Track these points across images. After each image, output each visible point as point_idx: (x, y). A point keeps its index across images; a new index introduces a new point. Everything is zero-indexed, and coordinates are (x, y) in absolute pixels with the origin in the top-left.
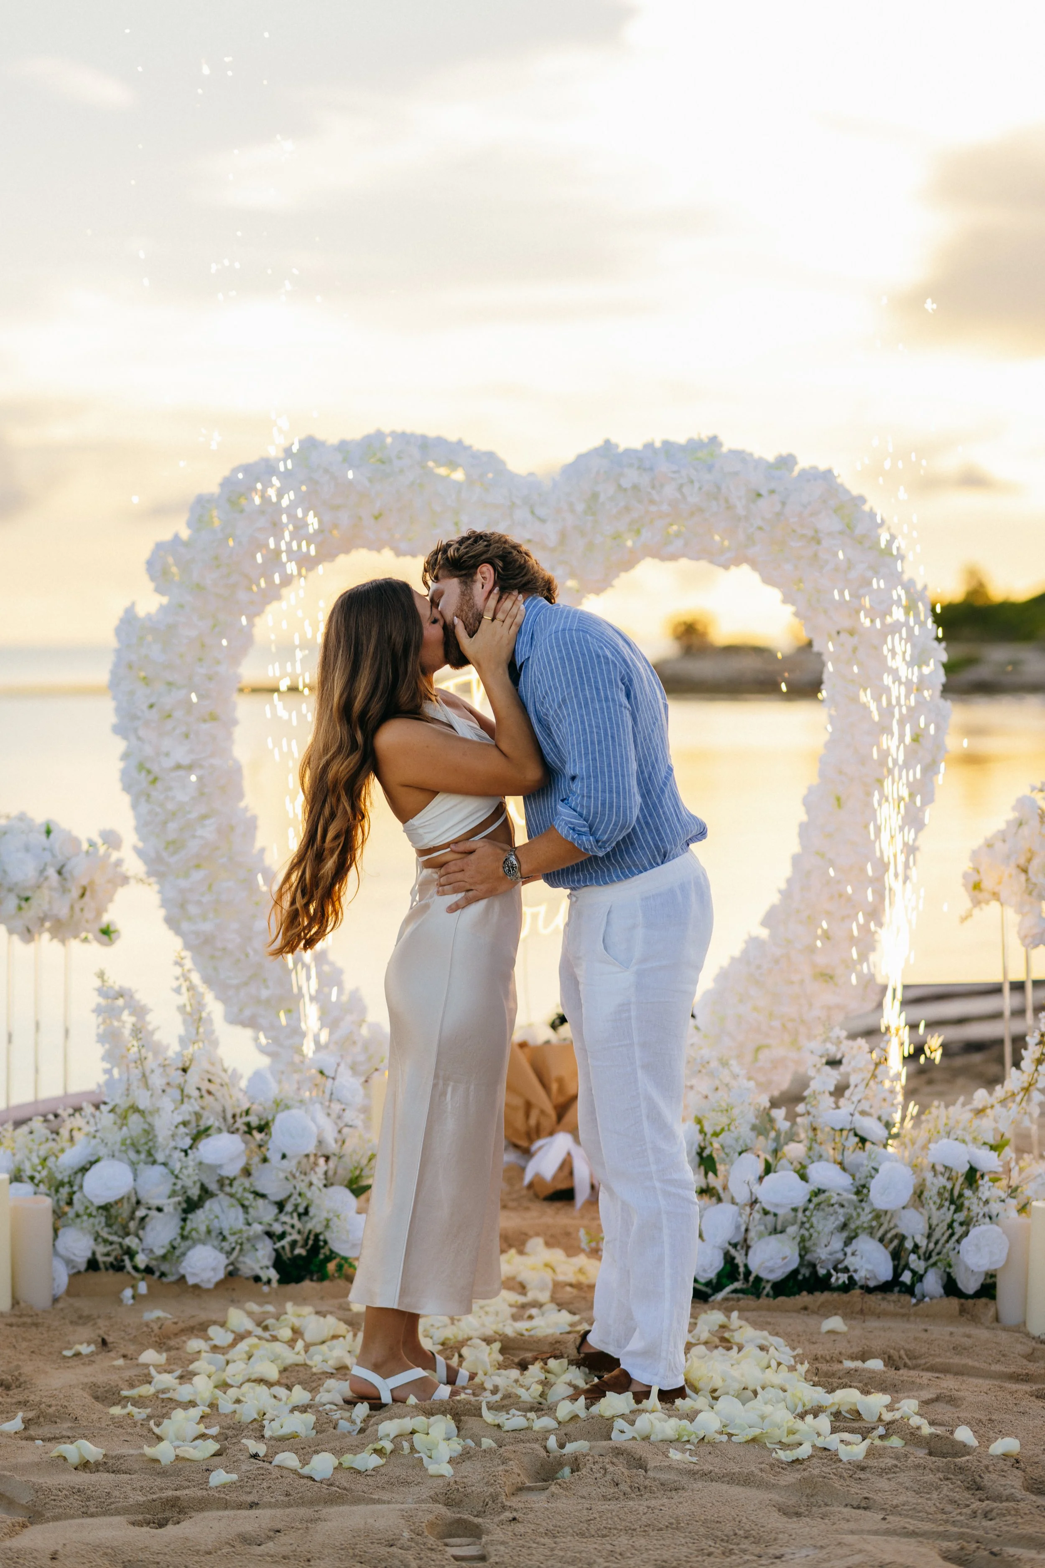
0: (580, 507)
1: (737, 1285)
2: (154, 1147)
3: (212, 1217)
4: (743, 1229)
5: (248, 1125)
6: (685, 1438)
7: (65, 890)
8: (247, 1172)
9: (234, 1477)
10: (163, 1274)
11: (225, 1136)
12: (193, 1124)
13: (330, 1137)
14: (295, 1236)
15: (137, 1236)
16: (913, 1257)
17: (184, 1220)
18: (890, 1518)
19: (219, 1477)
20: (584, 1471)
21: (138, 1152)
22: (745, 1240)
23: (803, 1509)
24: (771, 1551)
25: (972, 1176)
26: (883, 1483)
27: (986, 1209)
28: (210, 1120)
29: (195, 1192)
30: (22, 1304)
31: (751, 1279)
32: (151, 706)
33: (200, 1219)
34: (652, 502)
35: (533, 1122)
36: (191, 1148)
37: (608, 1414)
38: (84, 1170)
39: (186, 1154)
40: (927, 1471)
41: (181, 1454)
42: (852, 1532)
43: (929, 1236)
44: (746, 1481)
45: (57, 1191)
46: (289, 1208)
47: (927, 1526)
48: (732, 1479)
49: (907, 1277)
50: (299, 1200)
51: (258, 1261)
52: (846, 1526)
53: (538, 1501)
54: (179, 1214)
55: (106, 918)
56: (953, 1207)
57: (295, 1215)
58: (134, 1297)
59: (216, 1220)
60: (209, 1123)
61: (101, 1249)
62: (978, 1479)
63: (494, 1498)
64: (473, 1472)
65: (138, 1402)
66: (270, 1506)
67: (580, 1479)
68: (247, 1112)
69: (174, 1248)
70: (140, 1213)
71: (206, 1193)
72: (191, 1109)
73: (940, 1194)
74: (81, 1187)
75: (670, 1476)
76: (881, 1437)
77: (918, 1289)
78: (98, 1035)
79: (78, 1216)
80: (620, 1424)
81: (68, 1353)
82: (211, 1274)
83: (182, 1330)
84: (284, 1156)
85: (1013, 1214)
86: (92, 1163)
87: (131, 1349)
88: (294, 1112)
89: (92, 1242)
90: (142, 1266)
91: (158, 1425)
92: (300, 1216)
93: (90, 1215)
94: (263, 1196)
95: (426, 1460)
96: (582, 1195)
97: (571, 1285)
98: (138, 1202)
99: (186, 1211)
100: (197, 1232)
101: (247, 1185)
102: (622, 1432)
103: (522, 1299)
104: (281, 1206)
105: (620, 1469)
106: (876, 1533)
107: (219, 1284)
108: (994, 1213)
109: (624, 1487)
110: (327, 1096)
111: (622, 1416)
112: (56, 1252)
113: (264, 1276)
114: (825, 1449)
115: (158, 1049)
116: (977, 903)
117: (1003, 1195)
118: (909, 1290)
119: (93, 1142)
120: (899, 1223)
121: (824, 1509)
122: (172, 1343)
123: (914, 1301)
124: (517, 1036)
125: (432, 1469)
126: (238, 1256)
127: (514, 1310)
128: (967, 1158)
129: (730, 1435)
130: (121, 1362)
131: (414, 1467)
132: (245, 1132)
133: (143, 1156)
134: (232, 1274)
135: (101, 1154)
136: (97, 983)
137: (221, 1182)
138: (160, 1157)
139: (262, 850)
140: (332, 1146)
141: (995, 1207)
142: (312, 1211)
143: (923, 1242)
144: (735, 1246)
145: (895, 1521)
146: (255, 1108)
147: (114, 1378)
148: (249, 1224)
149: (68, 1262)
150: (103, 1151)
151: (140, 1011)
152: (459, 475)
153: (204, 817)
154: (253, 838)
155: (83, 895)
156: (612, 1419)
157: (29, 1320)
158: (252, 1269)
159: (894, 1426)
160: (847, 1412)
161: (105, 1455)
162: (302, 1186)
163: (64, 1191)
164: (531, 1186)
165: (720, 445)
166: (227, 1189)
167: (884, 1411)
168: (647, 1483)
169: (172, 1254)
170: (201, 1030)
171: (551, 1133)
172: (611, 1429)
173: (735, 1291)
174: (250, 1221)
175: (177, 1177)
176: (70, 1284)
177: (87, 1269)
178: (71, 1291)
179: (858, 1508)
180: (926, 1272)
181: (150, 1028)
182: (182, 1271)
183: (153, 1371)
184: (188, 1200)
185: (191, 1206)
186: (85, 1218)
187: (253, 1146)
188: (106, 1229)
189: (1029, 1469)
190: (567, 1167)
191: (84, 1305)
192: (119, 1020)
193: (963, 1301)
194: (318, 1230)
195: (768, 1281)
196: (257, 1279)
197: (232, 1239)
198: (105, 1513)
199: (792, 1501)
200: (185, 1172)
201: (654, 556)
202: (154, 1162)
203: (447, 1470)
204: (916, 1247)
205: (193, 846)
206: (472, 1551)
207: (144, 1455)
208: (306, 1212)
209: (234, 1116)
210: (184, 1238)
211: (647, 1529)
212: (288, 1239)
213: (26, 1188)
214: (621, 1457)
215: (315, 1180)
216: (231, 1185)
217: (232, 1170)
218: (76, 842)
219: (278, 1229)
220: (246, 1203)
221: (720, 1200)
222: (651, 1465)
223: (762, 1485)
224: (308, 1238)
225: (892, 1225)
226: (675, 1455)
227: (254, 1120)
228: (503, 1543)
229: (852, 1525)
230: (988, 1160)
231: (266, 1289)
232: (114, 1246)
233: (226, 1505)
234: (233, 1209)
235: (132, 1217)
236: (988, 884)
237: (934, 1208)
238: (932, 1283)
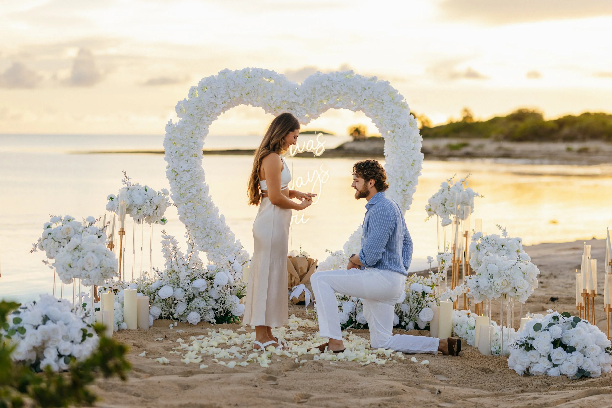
0: (310, 92)
1: (352, 325)
2: (179, 283)
3: (197, 303)
4: (355, 308)
5: (207, 277)
6: (334, 360)
7: (152, 207)
8: (207, 291)
9: (207, 366)
10: (181, 320)
11: (201, 280)
12: (191, 276)
13: (232, 280)
14: (221, 310)
15: (174, 309)
16: (405, 317)
17: (188, 304)
18: (390, 377)
19: (203, 366)
20: (305, 366)
21: (174, 284)
22: (355, 312)
23: (366, 375)
24: (356, 383)
25: (424, 294)
26: (390, 370)
27: (427, 304)
28: (195, 275)
29: (191, 296)
30: (140, 327)
31: (357, 323)
32: (177, 152)
33: (193, 304)
34: (332, 91)
35: (293, 281)
36: (190, 283)
37: (313, 353)
38: (158, 289)
39: (189, 285)
40: (402, 367)
41: (192, 361)
42: (379, 379)
43: (410, 312)
44: (351, 369)
45: (150, 295)
46: (219, 301)
47: (400, 379)
48: (347, 368)
49: (403, 323)
50: (223, 299)
51: (210, 317)
52: (377, 378)
53: (293, 373)
54: (186, 303)
55: (164, 216)
56: (417, 303)
57: (221, 303)
58: (173, 327)
59: (198, 305)
60: (196, 276)
61: (163, 312)
62: (416, 369)
63: (280, 371)
64: (275, 367)
65: (178, 351)
66: (217, 373)
67: (304, 368)
68: (207, 273)
69: (185, 313)
70: (176, 301)
71: (195, 296)
72: (190, 272)
73: (414, 299)
74: (158, 294)
75: (330, 368)
76: (390, 360)
77: (407, 327)
78: (162, 250)
79: (156, 302)
80: (316, 356)
81: (155, 340)
82: (196, 320)
83: (188, 335)
84: (218, 286)
85: (436, 305)
86: (161, 287)
87: (174, 339)
88: (221, 273)
89: (160, 310)
90: (176, 317)
91: (184, 356)
92: (222, 304)
93: (160, 302)
94: (212, 298)
95: (261, 363)
96: (307, 303)
97: (303, 327)
98: (174, 299)
99: (188, 302)
100: (192, 308)
101: (207, 294)
102: (317, 358)
103: (289, 329)
104: (217, 301)
105: (315, 366)
106: (386, 380)
107: (198, 323)
108: (430, 305)
109: (317, 370)
110: (231, 269)
111: (317, 354)
112: (150, 313)
113: (212, 321)
114: (374, 362)
115: (181, 254)
116: (430, 215)
117: (433, 300)
118: (404, 327)
119: (161, 281)
120: (401, 307)
121: (372, 375)
122: (186, 338)
123: (405, 330)
124: (289, 254)
125: (263, 365)
126: (204, 315)
127: (286, 332)
128: (422, 288)
129: (347, 359)
130: (171, 342)
131: (257, 366)
132: (206, 279)
133: (176, 285)
134: (202, 321)
135: (164, 284)
136: (162, 234)
137: (200, 293)
138: (181, 286)
139: (210, 196)
140: (233, 283)
141: (430, 303)
142: (226, 303)
143: (408, 313)
144: (352, 314)
145: (391, 378)
146: (210, 272)
147: (170, 345)
148: (208, 306)
149: (154, 316)
150: (164, 283)
151: (175, 243)
152: (272, 82)
153: (192, 186)
154: (208, 193)
155: (157, 209)
156: (314, 355)
157: (143, 332)
158: (208, 319)
159: (394, 358)
160: (381, 355)
161: (170, 362)
162: (223, 295)
163: (153, 295)
164: (292, 300)
165: (354, 73)
166: (201, 295)
167: (392, 354)
168: (323, 369)
169: (184, 314)
170: (193, 249)
171: (298, 285)
172: (313, 357)
173: (352, 327)
174: (208, 305)
175: (186, 291)
176: (154, 323)
177: (159, 319)
178: (154, 325)
179: (382, 375)
180: (409, 322)
181: (178, 248)
182: (187, 320)
183: (181, 344)
184: (189, 298)
185: (190, 300)
186: (159, 303)
187: (209, 283)
188: (165, 307)
189: (431, 368)
190: (303, 294)
191: (159, 329)
192: (169, 245)
193: (420, 331)
194: (228, 308)
195: (362, 324)
196: (210, 322)
197: (202, 310)
198: (171, 374)
199: (364, 373)
200: (189, 290)
201: (332, 107)
202: (179, 287)
203: (267, 366)
204: (406, 315)
205: (189, 195)
206: (274, 383)
207: (181, 362)
208: (224, 303)
209: (203, 274)
210: (188, 309)
211: (322, 378)
212: (219, 310)
213: (141, 294)
214: (316, 364)
215: (227, 293)
216: (202, 294)
217: (203, 290)
218: (154, 192)
219: (216, 307)
220: (207, 299)
221: (348, 300)
222: (324, 365)
223: (355, 370)
224: (225, 311)
225: (399, 308)
226: (331, 363)
227: (209, 275)
228: (282, 381)
229: (379, 378)
230: (428, 289)
231: (212, 325)
232: (167, 312)
233: (205, 373)
234: (203, 302)
235: (173, 302)
236: (433, 209)
237: (411, 303)
238: (411, 325)
